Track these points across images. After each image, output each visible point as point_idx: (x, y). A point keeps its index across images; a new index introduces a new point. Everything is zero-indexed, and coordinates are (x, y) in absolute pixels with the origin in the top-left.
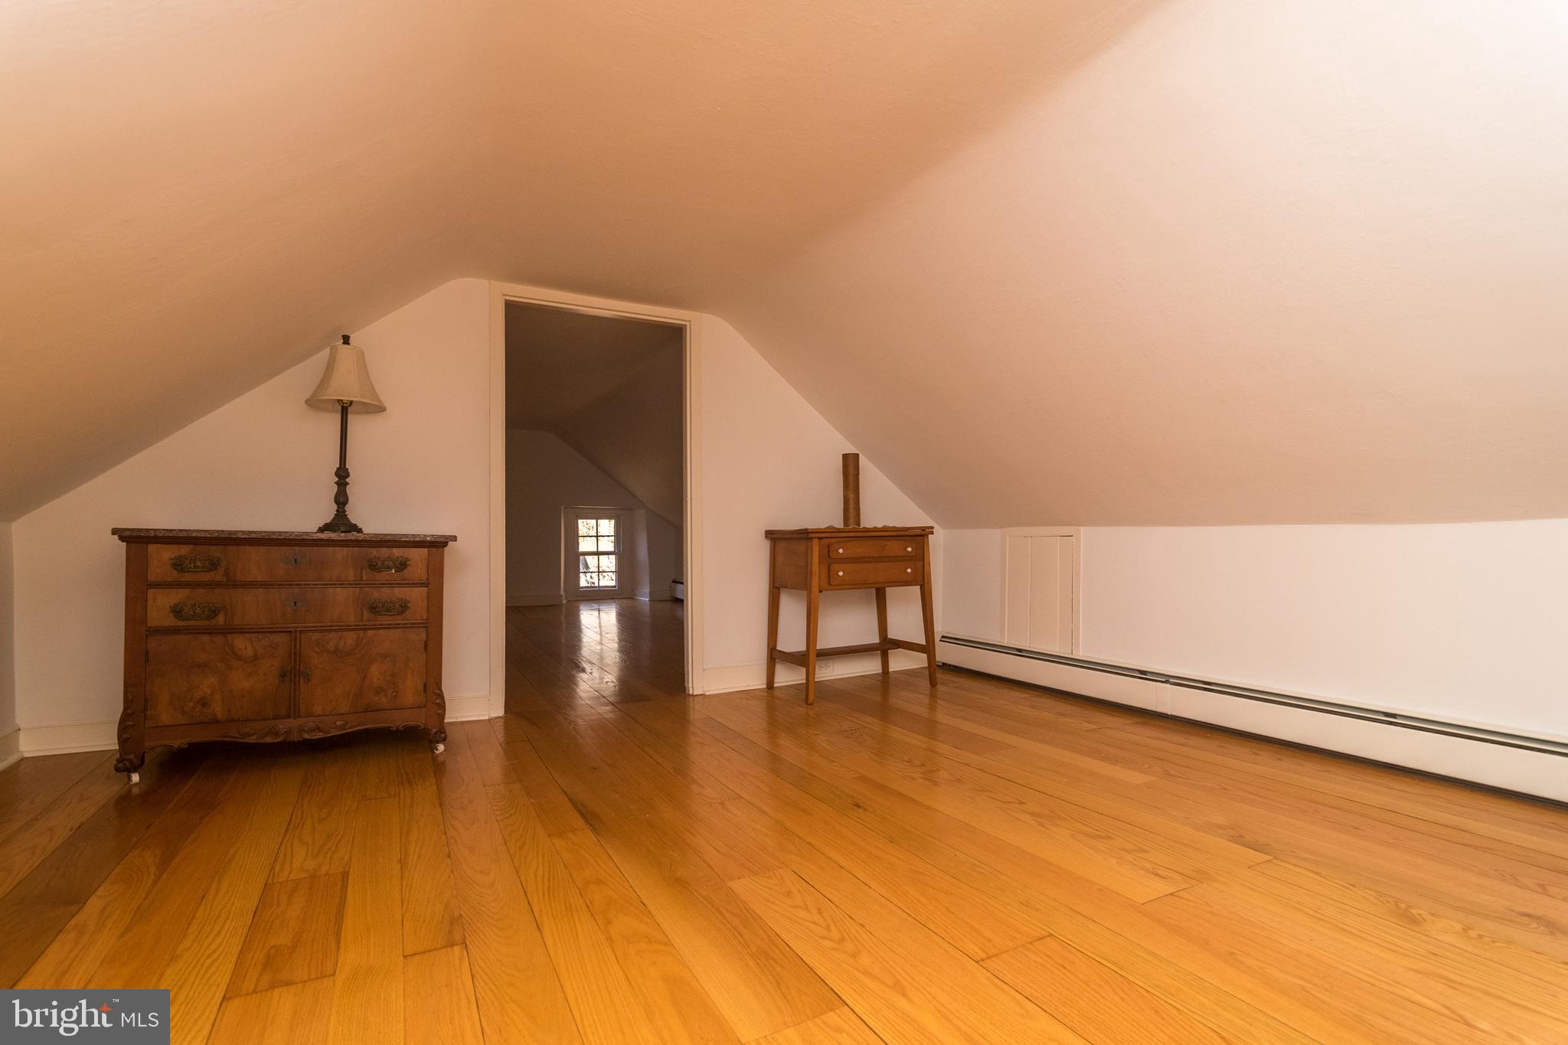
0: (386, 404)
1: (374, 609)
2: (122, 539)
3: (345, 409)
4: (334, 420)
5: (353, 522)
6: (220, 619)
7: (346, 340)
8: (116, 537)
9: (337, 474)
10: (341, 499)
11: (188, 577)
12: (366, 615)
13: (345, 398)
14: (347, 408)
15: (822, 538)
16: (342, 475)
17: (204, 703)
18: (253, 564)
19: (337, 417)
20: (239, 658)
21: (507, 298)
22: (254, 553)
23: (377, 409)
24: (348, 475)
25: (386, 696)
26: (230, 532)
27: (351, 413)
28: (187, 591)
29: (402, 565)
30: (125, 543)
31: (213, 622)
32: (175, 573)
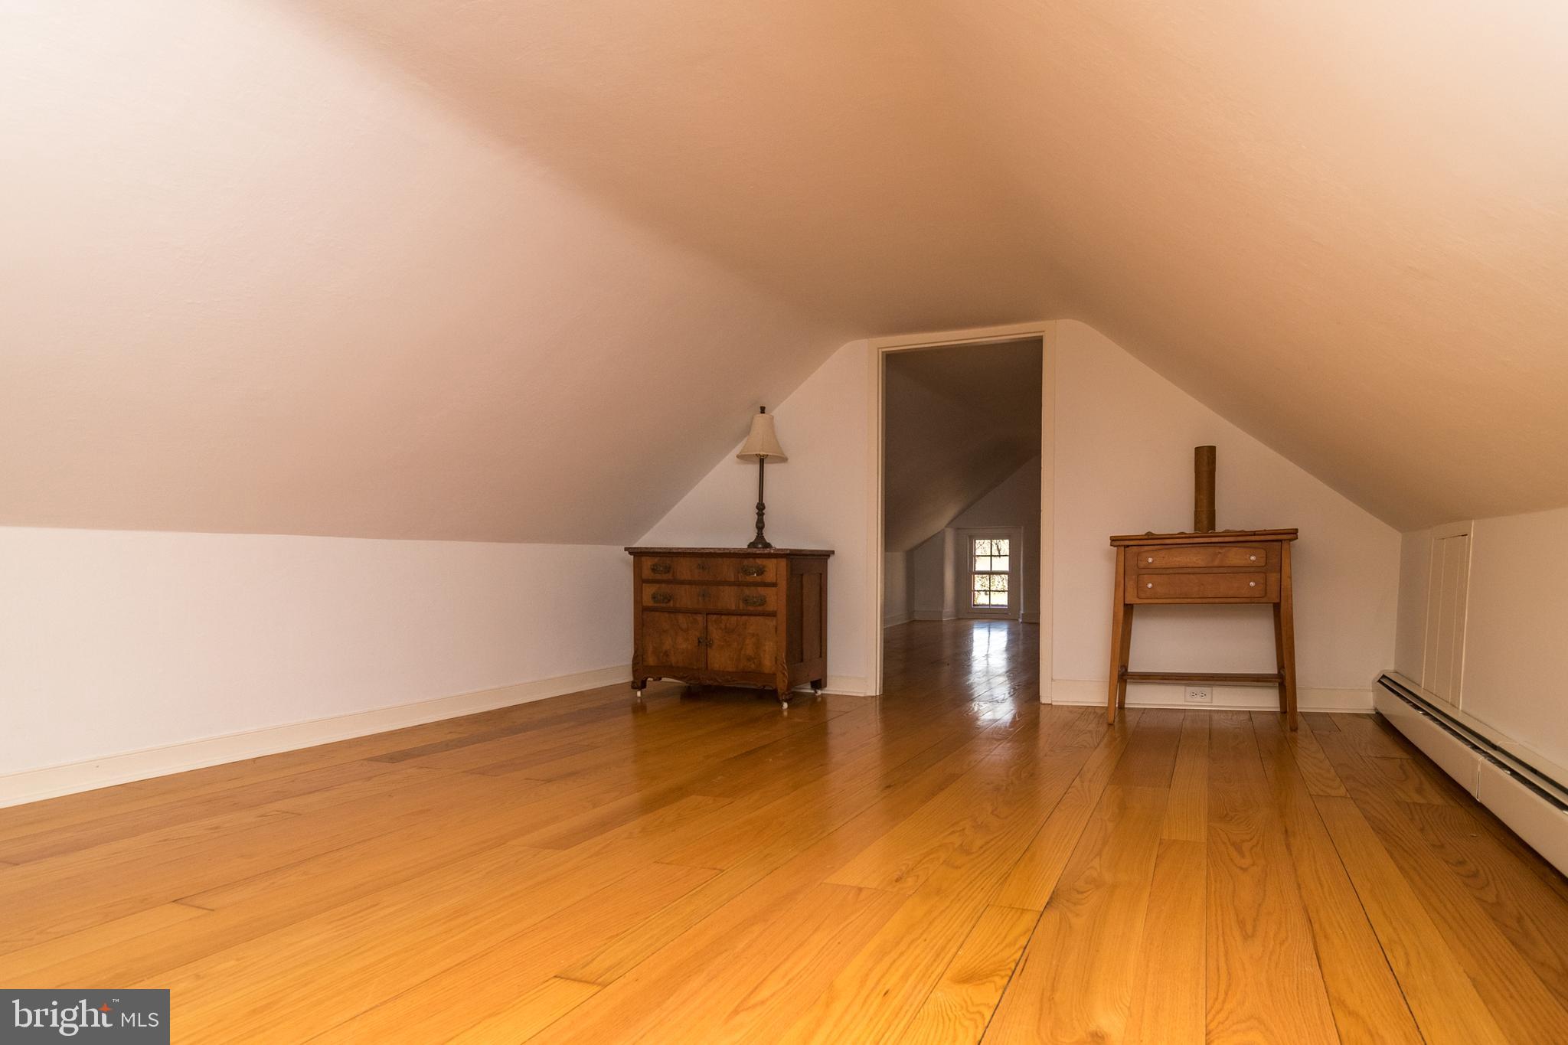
0: (788, 454)
1: (746, 601)
2: (630, 553)
3: (762, 461)
4: (755, 468)
5: (768, 541)
6: (671, 604)
7: (763, 410)
8: (627, 552)
9: (757, 507)
10: (760, 525)
11: (658, 577)
12: (741, 606)
13: (762, 453)
14: (763, 459)
15: (1128, 546)
16: (761, 507)
17: (666, 654)
18: (685, 570)
19: (757, 467)
20: (682, 630)
21: (884, 350)
22: (685, 562)
23: (783, 459)
24: (764, 508)
25: (754, 663)
26: (670, 549)
27: (767, 463)
28: (658, 586)
29: (761, 571)
30: (632, 557)
31: (668, 605)
32: (652, 574)
